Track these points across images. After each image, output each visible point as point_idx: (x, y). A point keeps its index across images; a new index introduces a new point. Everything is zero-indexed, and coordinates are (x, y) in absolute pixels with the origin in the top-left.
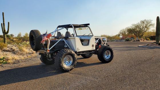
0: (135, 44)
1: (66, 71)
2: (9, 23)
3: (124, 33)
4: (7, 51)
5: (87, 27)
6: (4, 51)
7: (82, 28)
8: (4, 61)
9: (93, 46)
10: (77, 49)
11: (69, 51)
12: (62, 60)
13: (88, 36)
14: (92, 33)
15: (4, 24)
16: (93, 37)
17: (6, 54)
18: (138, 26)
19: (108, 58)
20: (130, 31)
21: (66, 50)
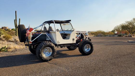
0: (126, 39)
1: (46, 61)
2: (20, 19)
3: (118, 29)
4: (11, 42)
5: (68, 23)
6: (9, 41)
7: (65, 24)
8: (5, 49)
9: (73, 40)
10: (57, 42)
11: (48, 44)
12: (41, 51)
13: (71, 31)
14: (73, 28)
15: (16, 20)
16: (74, 32)
17: (10, 44)
18: (131, 23)
19: (87, 51)
20: (124, 27)
21: (45, 43)
